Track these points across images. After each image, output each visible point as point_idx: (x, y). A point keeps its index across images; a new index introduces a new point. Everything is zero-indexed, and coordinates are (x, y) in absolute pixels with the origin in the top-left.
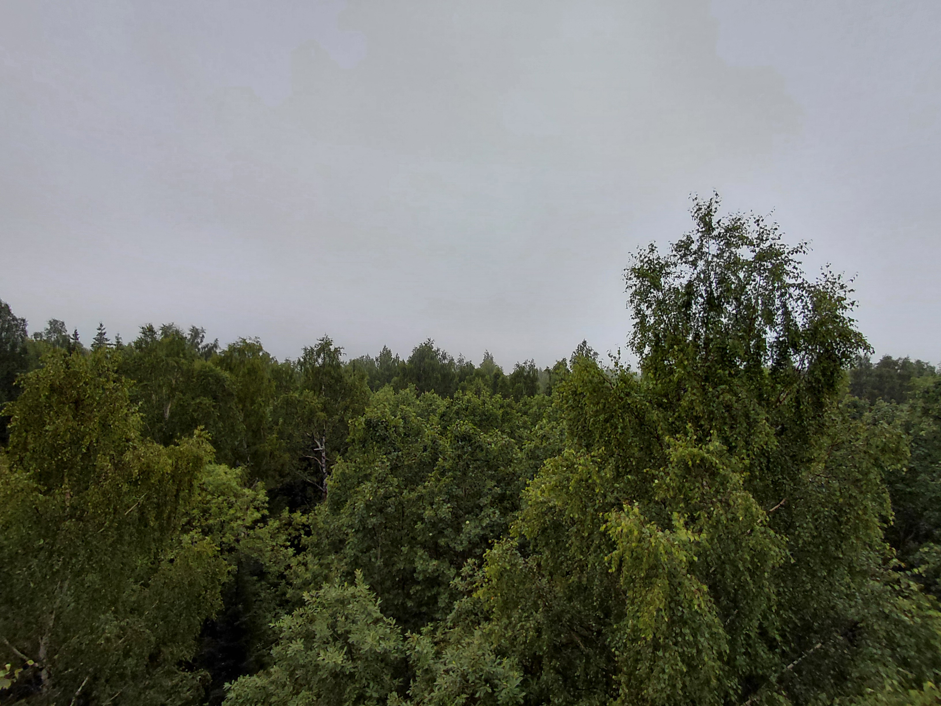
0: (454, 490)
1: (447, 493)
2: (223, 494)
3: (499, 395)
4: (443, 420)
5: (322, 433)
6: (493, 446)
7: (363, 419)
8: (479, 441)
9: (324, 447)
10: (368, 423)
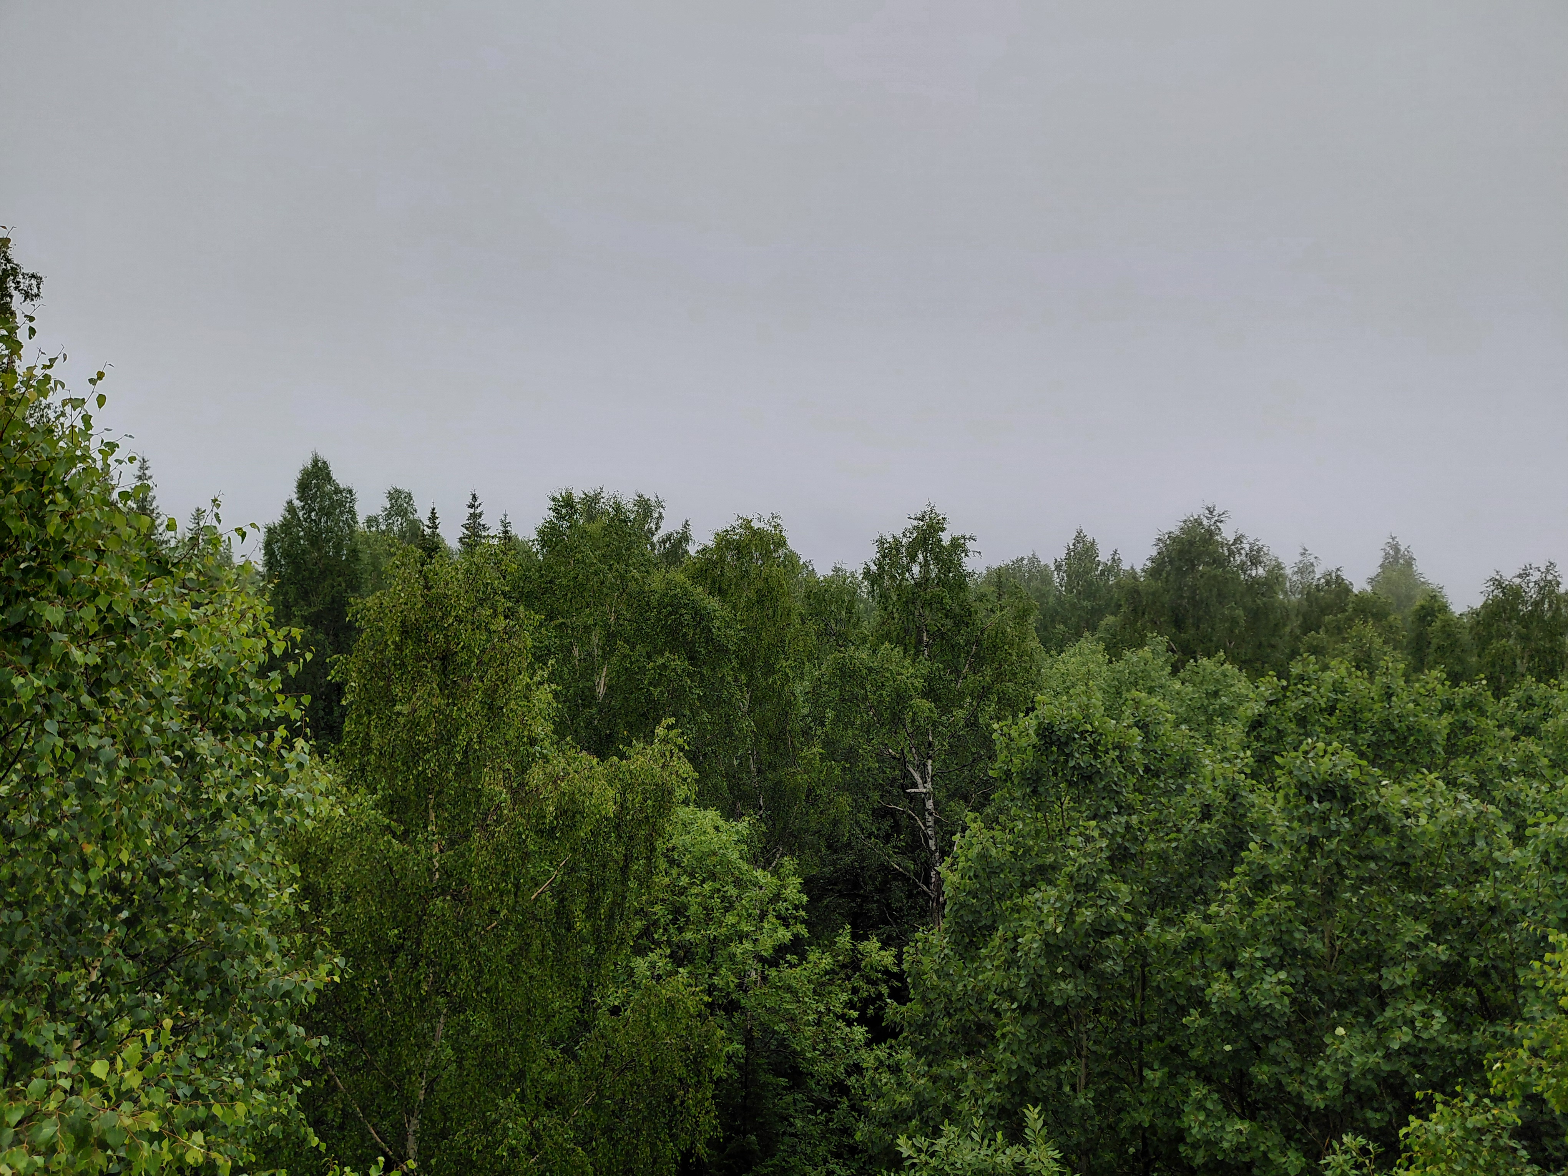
0: (1298, 935)
1: (1276, 941)
2: (713, 877)
3: (1435, 673)
4: (1258, 738)
5: (926, 750)
6: (1423, 820)
7: (1029, 723)
8: (1375, 804)
9: (929, 785)
10: (1046, 732)
